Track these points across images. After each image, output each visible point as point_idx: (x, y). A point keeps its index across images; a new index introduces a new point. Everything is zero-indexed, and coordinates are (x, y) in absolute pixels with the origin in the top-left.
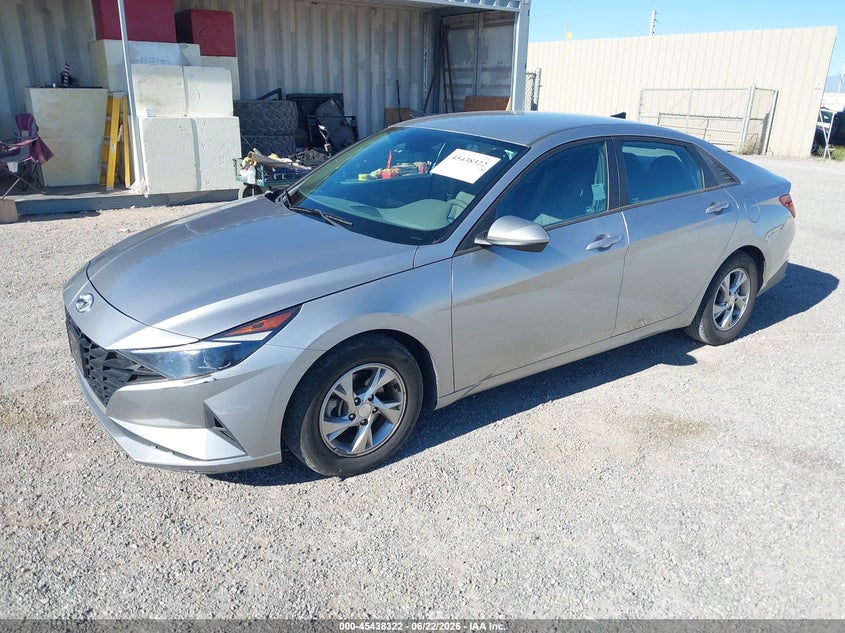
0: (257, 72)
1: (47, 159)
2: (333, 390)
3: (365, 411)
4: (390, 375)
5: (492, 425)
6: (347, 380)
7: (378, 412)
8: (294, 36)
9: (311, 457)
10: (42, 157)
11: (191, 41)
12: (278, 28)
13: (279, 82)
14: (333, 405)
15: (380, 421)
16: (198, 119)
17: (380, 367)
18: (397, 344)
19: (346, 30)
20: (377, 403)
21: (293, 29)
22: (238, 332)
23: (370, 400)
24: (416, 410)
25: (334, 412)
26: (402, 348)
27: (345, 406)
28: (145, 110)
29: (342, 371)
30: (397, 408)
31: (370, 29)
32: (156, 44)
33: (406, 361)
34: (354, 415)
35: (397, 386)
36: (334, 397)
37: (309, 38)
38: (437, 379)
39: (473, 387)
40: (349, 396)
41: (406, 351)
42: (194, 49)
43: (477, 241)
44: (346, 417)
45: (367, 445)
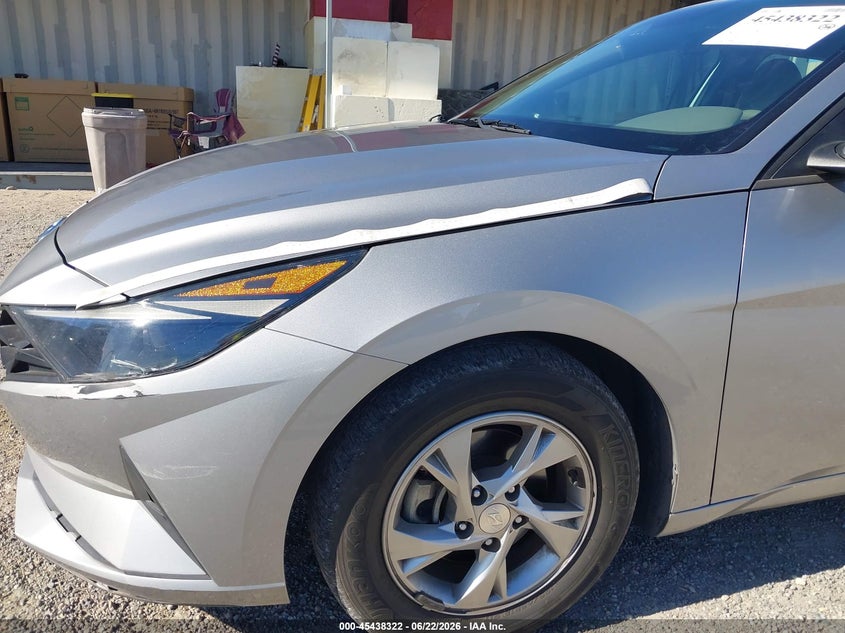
0: (474, 63)
1: (238, 136)
2: (422, 461)
3: (495, 521)
4: (562, 447)
5: (780, 586)
6: (458, 443)
7: (527, 526)
8: (520, 24)
9: (356, 605)
10: (234, 134)
11: (404, 20)
12: (503, 15)
13: (497, 76)
14: (422, 494)
15: (528, 545)
16: (396, 99)
17: (541, 423)
18: (589, 377)
19: (581, 19)
20: (527, 506)
21: (519, 17)
22: (208, 291)
23: (511, 496)
24: (615, 534)
25: (425, 509)
26: (601, 388)
27: (448, 504)
28: (341, 86)
29: (446, 421)
30: (572, 523)
31: (609, 19)
32: (367, 22)
33: (606, 420)
34: (469, 526)
35: (577, 474)
36: (422, 476)
37: (537, 28)
38: (675, 472)
39: (754, 497)
40: (460, 482)
41: (609, 396)
42: (406, 29)
43: (812, 162)
44: (450, 528)
45: (495, 593)
